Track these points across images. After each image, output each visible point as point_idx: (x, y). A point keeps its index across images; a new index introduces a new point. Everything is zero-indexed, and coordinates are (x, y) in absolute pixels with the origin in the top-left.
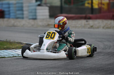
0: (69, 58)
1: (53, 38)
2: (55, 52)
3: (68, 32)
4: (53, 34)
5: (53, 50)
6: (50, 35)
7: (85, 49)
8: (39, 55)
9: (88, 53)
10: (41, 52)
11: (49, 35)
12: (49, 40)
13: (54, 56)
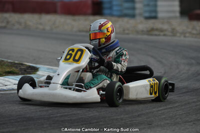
0: (109, 105)
1: (77, 61)
4: (79, 53)
6: (74, 54)
7: (144, 86)
8: (45, 94)
10: (49, 90)
11: (71, 55)
12: (70, 64)
13: (75, 98)
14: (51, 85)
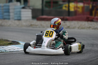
0: (65, 54)
1: (51, 36)
2: (54, 49)
3: (63, 31)
4: (51, 33)
5: (52, 47)
6: (49, 33)
7: (77, 46)
8: (40, 51)
9: (79, 49)
10: (42, 49)
12: (48, 38)
13: (54, 52)
14: (42, 47)
